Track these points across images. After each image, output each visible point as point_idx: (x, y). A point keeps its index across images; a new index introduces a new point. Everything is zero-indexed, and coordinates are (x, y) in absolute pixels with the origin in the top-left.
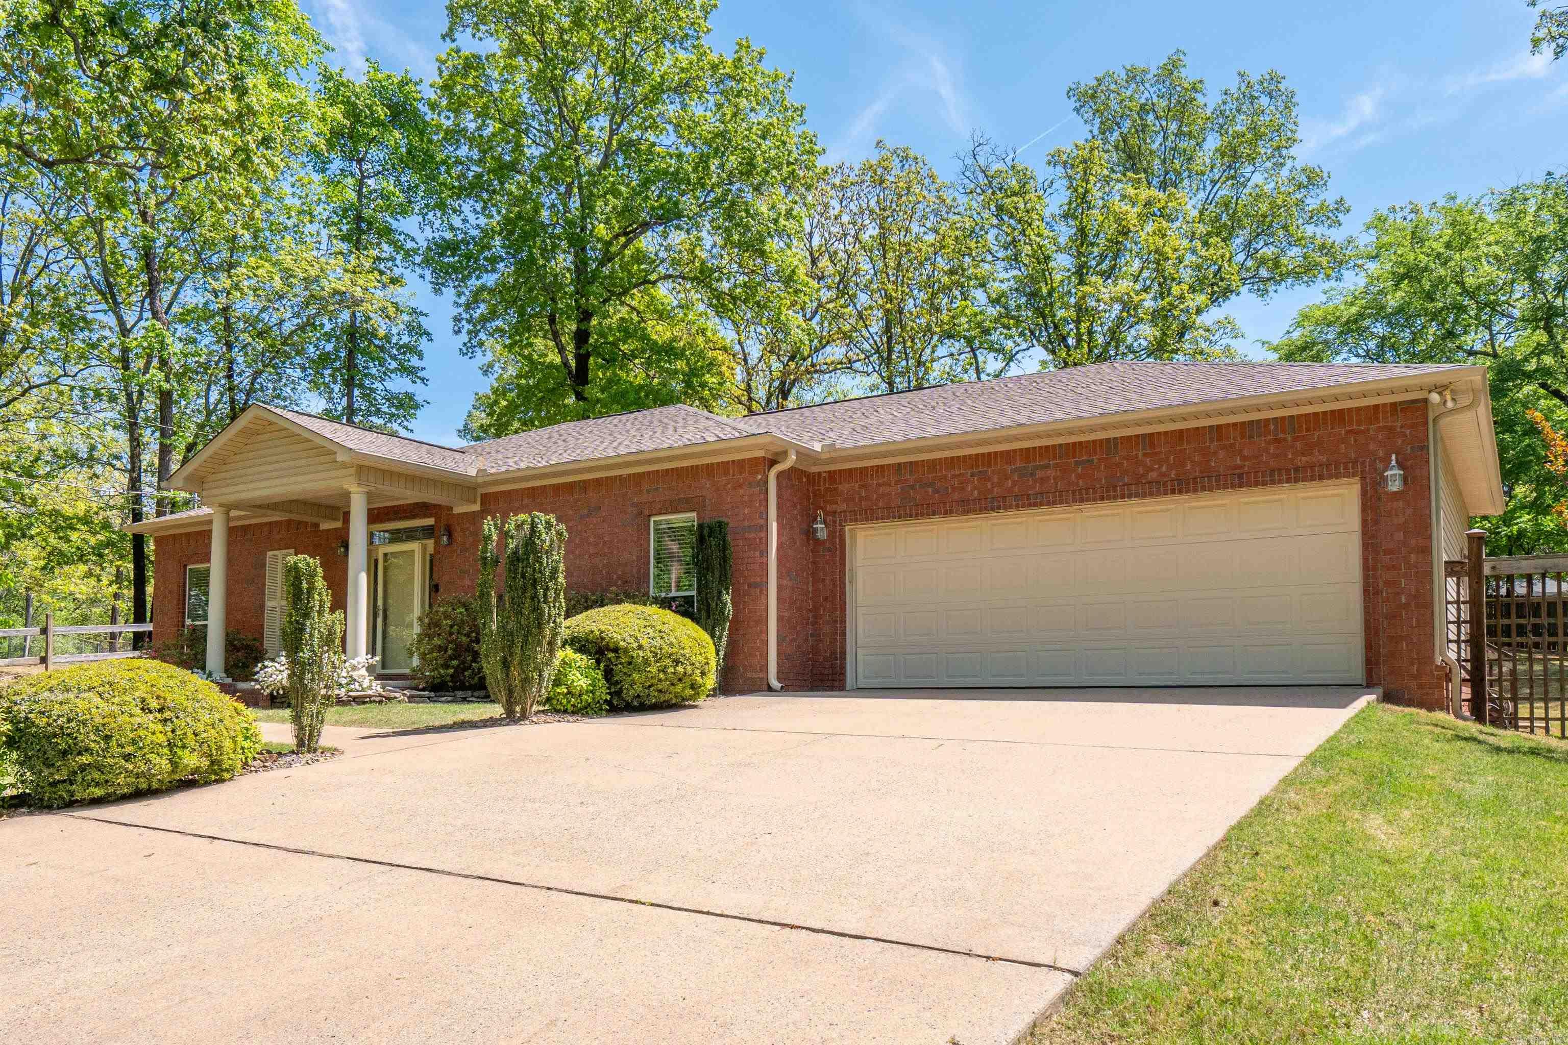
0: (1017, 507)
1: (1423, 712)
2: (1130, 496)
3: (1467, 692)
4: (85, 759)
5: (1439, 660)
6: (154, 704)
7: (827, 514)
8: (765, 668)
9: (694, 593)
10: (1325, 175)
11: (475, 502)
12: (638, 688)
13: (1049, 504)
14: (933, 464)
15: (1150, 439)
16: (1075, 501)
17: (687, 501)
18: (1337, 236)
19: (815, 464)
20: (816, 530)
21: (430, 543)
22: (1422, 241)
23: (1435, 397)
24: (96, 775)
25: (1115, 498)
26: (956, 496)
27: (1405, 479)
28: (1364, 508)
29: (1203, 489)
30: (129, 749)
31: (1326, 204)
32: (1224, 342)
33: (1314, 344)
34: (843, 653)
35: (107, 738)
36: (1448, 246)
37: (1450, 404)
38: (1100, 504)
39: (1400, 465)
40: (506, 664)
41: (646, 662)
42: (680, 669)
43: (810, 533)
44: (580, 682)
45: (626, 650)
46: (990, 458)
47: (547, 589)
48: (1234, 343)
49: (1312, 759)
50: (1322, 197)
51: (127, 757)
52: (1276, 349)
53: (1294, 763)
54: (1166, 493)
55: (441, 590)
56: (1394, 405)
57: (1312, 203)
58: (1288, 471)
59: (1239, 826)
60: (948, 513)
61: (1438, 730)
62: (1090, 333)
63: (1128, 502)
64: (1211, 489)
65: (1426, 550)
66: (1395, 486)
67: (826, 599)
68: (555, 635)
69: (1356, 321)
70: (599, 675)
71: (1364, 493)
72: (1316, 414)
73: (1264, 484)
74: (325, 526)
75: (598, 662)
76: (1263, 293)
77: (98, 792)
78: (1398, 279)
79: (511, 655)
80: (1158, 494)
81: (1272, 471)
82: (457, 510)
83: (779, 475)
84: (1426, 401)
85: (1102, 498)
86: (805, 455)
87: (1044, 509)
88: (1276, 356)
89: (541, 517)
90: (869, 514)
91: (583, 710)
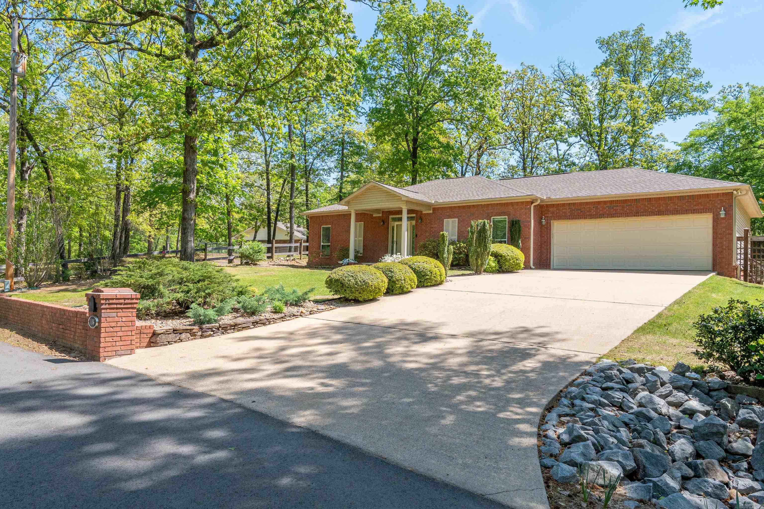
0: (607, 217)
1: (729, 278)
2: (643, 215)
3: (742, 273)
4: (428, 277)
5: (734, 264)
7: (545, 217)
8: (530, 262)
9: (506, 240)
10: (702, 72)
11: (431, 210)
12: (507, 267)
13: (617, 217)
14: (580, 204)
15: (650, 200)
16: (626, 216)
17: (505, 213)
18: (706, 97)
19: (544, 203)
20: (541, 222)
21: (415, 222)
22: (740, 108)
23: (735, 192)
24: (429, 281)
26: (588, 214)
27: (726, 214)
28: (714, 221)
30: (435, 275)
31: (702, 83)
32: (659, 143)
33: (695, 144)
34: (550, 258)
35: (431, 273)
36: (751, 110)
37: (740, 194)
38: (634, 218)
39: (724, 210)
40: (477, 259)
41: (510, 260)
42: (517, 262)
43: (540, 222)
44: (493, 265)
45: (504, 256)
46: (599, 203)
48: (663, 143)
49: (699, 285)
50: (700, 81)
51: (434, 277)
52: (680, 145)
55: (418, 236)
56: (723, 193)
57: (697, 83)
58: (691, 210)
60: (585, 218)
63: (642, 217)
64: (668, 215)
65: (731, 234)
66: (723, 216)
67: (545, 242)
68: (489, 252)
69: (713, 136)
70: (496, 262)
71: (714, 217)
72: (700, 195)
73: (684, 214)
74: (375, 215)
75: (496, 259)
76: (674, 119)
78: (730, 123)
79: (478, 257)
80: (652, 215)
81: (687, 210)
82: (424, 212)
83: (535, 206)
84: (733, 193)
85: (634, 216)
86: (542, 200)
87: (617, 218)
88: (679, 148)
89: (486, 221)
90: (560, 217)
91: (493, 272)
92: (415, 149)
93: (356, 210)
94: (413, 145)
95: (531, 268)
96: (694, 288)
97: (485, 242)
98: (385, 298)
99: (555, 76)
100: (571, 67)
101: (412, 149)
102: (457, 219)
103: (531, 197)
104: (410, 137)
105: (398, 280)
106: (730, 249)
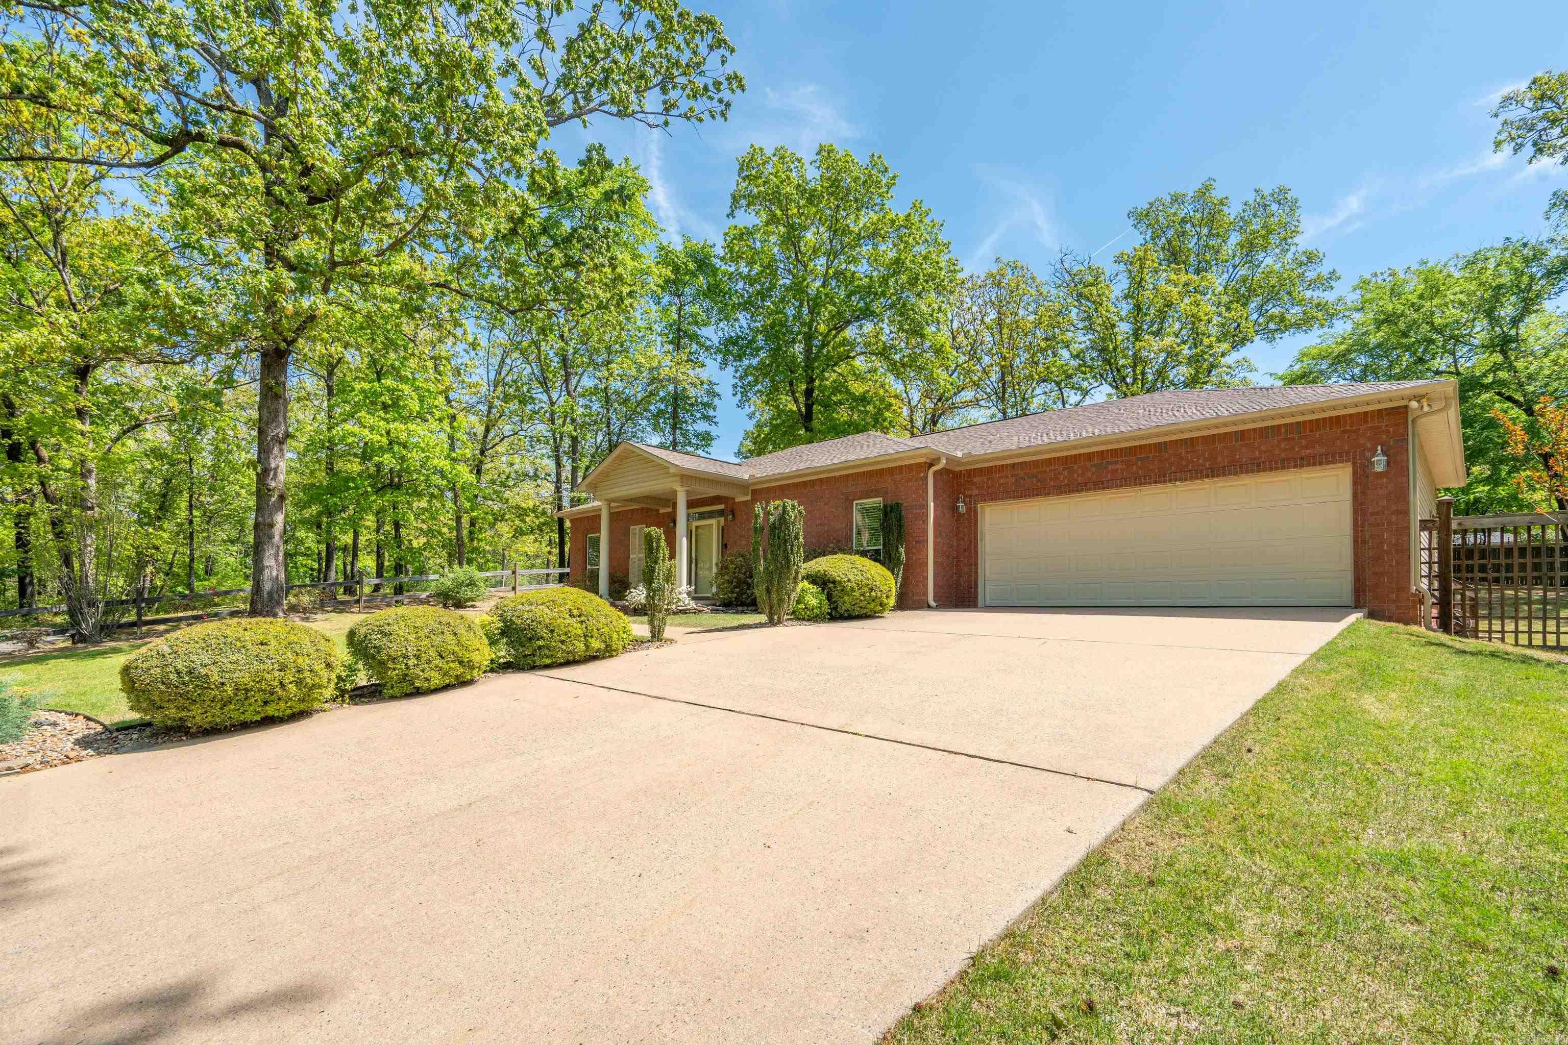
0: (1095, 489)
1: (1401, 627)
2: (1176, 480)
3: (1435, 612)
4: (541, 643)
5: (1413, 590)
6: (576, 612)
7: (965, 497)
8: (926, 594)
9: (880, 547)
10: (1321, 255)
11: (749, 494)
12: (848, 606)
13: (1117, 487)
14: (1036, 464)
16: (1136, 485)
17: (876, 491)
18: (1329, 297)
19: (958, 466)
20: (958, 507)
21: (722, 519)
22: (1399, 294)
23: (1414, 404)
24: (547, 652)
25: (1165, 482)
26: (1052, 484)
27: (1388, 463)
28: (1355, 483)
29: (1230, 474)
30: (563, 638)
31: (1322, 275)
32: (1241, 375)
34: (976, 585)
35: (552, 631)
36: (1421, 297)
37: (1426, 409)
38: (1154, 486)
39: (1384, 453)
40: (768, 591)
41: (853, 590)
42: (873, 594)
43: (954, 509)
44: (813, 602)
45: (840, 582)
46: (1076, 458)
47: (792, 546)
49: (1316, 657)
50: (1319, 270)
51: (563, 642)
52: (1281, 378)
53: (1302, 659)
54: (1202, 477)
55: (729, 547)
56: (1380, 410)
57: (1310, 275)
58: (1295, 460)
59: (1264, 700)
60: (1047, 494)
61: (1413, 638)
62: (1143, 374)
63: (1174, 484)
64: (1236, 474)
65: (1405, 513)
66: (1380, 468)
67: (965, 550)
68: (797, 573)
69: (1344, 355)
70: (824, 597)
71: (1355, 473)
72: (1317, 420)
73: (1277, 469)
74: (662, 511)
75: (823, 589)
76: (1271, 340)
77: (548, 661)
78: (1379, 324)
79: (772, 585)
80: (1197, 478)
81: (1283, 460)
82: (737, 500)
83: (935, 473)
84: (1406, 407)
85: (1155, 482)
86: (951, 459)
87: (1115, 490)
88: (1281, 383)
89: (789, 502)
90: (993, 496)
91: (815, 619)
92: (809, 407)
93: (610, 504)
95: (929, 607)
96: (1298, 671)
97: (786, 550)
101: (803, 409)
103: (924, 451)
104: (800, 388)
105: (394, 659)
106: (1403, 551)
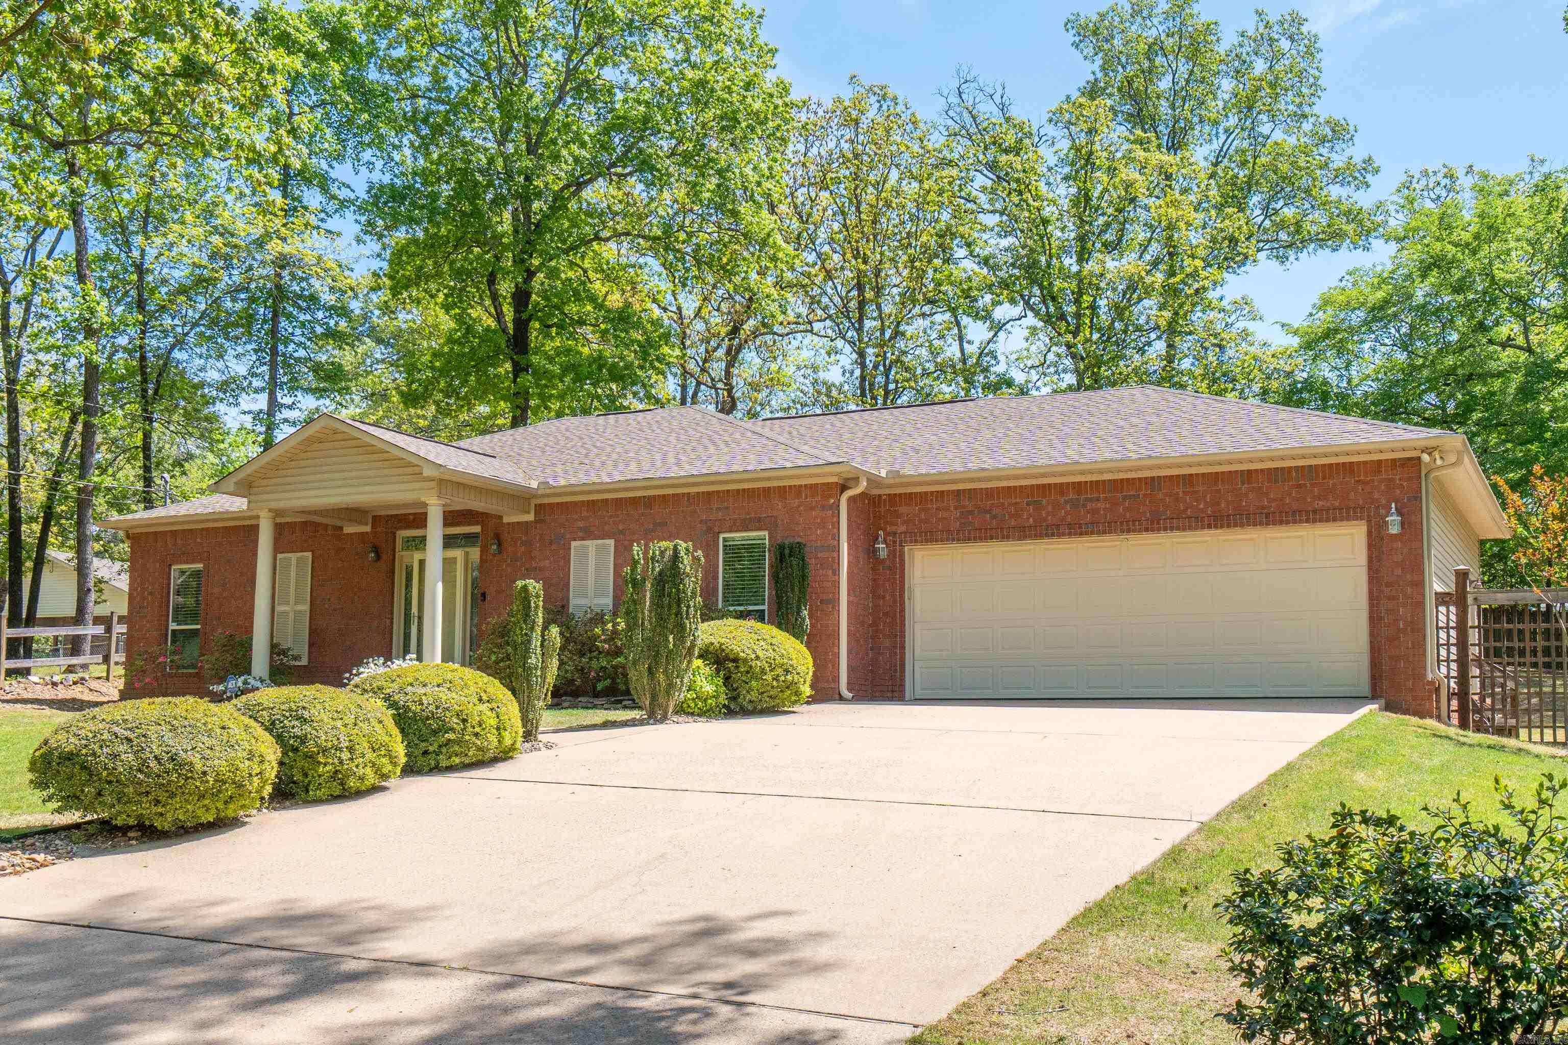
0: (1070, 534)
1: (1415, 720)
2: (1172, 529)
3: (1454, 704)
4: (451, 736)
5: (1430, 677)
6: (485, 698)
7: (887, 534)
8: (836, 679)
9: (765, 607)
10: (1352, 128)
11: (529, 513)
12: (754, 695)
13: (1099, 533)
14: (989, 493)
15: (1189, 480)
16: (1122, 531)
17: (759, 520)
18: (1364, 200)
19: (877, 487)
20: (875, 551)
21: (475, 553)
22: (1451, 229)
23: (1426, 458)
24: (456, 748)
25: (1159, 530)
26: (1013, 523)
27: (1402, 524)
28: (1370, 546)
29: (1235, 525)
30: (477, 729)
31: (1353, 162)
32: (1241, 325)
33: (1336, 331)
34: (903, 665)
35: (464, 721)
36: (1477, 237)
37: (1439, 462)
38: (1145, 535)
39: (1399, 512)
40: (652, 672)
41: (762, 671)
42: (789, 677)
43: (872, 552)
44: (708, 688)
45: (745, 661)
46: (1045, 489)
48: (1251, 326)
49: (1323, 743)
50: (1348, 153)
51: (476, 735)
52: (1296, 333)
53: (1310, 746)
54: (1203, 528)
55: (488, 598)
56: (1394, 461)
57: (1338, 161)
58: (1307, 512)
59: (1275, 775)
60: (1006, 538)
61: (1420, 730)
63: (1170, 534)
64: (1242, 526)
65: (1419, 584)
66: (1394, 530)
67: (885, 614)
68: (693, 646)
69: (1382, 308)
70: (720, 681)
71: (1369, 533)
72: (1331, 466)
73: (1287, 523)
74: (349, 529)
75: (718, 671)
76: (1283, 259)
77: (457, 760)
79: (657, 663)
80: (1197, 528)
81: (1294, 513)
82: (506, 520)
83: (851, 500)
84: (1419, 458)
85: (1147, 530)
86: (873, 481)
87: (1094, 537)
89: (682, 545)
90: (929, 535)
91: (707, 713)
92: (522, 326)
93: (277, 513)
94: (517, 311)
95: (841, 699)
96: (1304, 756)
97: (678, 613)
98: (276, 815)
99: (950, 122)
100: (997, 98)
101: (510, 326)
102: (611, 542)
103: (838, 469)
104: (505, 288)
105: (325, 751)
106: (1417, 628)
